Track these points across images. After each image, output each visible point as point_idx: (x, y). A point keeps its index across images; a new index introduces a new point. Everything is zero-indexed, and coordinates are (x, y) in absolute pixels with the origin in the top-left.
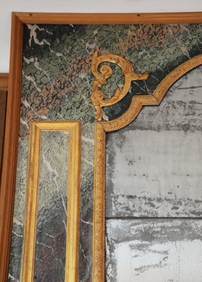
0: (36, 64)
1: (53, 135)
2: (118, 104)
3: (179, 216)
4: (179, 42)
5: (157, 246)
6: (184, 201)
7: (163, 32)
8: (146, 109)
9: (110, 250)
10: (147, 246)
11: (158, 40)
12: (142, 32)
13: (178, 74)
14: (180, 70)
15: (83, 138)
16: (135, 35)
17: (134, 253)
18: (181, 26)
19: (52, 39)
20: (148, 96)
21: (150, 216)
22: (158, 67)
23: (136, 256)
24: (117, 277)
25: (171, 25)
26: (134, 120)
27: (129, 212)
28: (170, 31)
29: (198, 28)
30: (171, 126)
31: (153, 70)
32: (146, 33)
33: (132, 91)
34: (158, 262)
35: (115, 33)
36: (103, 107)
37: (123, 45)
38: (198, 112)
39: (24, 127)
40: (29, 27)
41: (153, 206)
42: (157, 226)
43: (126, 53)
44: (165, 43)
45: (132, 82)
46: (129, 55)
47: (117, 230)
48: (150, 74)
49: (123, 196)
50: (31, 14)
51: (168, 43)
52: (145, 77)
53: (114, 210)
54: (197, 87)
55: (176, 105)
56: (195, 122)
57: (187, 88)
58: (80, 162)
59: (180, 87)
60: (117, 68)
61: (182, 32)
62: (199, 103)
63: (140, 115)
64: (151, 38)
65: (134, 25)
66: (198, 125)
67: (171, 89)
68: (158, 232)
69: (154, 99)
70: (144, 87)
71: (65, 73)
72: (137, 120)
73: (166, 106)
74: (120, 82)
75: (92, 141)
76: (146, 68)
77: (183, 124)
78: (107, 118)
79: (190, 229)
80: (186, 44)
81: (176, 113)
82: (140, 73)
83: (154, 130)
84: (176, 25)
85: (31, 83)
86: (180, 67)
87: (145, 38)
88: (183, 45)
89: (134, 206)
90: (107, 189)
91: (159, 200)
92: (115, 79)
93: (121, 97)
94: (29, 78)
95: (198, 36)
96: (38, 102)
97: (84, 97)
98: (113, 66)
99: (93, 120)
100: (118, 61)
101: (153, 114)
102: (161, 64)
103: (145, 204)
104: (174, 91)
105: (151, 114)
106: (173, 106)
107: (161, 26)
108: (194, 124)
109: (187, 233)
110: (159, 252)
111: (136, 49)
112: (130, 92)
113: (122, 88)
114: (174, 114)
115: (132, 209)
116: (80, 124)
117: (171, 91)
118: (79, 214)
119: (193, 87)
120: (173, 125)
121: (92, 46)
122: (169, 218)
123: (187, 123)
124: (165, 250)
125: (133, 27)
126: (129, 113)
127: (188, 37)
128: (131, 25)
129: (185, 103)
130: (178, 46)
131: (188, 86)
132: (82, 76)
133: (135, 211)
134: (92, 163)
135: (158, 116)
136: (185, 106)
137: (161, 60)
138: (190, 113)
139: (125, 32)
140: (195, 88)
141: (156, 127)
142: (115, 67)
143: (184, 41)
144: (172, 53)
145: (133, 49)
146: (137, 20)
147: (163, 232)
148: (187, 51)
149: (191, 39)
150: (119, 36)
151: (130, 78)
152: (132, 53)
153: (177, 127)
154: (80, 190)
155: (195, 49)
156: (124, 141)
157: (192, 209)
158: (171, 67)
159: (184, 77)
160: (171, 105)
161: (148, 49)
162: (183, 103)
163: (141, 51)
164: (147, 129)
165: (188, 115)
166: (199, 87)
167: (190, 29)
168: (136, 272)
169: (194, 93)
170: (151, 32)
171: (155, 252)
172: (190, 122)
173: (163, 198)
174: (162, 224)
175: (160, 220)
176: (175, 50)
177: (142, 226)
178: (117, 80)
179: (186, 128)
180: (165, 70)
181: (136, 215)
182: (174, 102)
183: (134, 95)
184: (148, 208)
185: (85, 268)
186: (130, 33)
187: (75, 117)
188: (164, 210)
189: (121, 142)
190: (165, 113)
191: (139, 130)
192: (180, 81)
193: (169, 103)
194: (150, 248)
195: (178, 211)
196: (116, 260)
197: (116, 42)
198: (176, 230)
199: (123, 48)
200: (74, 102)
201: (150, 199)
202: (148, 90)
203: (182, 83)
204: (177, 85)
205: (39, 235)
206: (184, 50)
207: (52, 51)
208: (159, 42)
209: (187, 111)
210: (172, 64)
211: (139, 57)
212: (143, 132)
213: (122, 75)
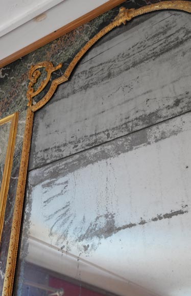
2: (43, 91)
3: (78, 151)
4: (83, 35)
5: (61, 180)
6: (82, 139)
7: (73, 35)
8: (61, 86)
9: (29, 193)
10: (54, 181)
11: (70, 41)
12: (60, 41)
15: (20, 122)
16: (56, 45)
17: (44, 190)
18: (85, 25)
19: (9, 71)
20: (61, 77)
21: (58, 159)
22: (69, 56)
23: (45, 192)
24: (31, 212)
25: (78, 28)
26: (52, 97)
27: (44, 161)
28: (77, 32)
29: (95, 21)
30: (76, 90)
31: (66, 60)
32: (63, 41)
33: (51, 79)
34: (60, 192)
35: (44, 50)
36: (33, 97)
37: (49, 54)
38: (95, 73)
41: (60, 151)
42: (61, 165)
43: (50, 58)
44: (74, 40)
45: (51, 73)
46: (52, 58)
47: (36, 177)
48: (64, 63)
49: (41, 151)
51: (76, 39)
52: (60, 66)
53: (34, 163)
54: (94, 57)
55: (80, 75)
56: (92, 80)
57: (88, 61)
58: (15, 138)
59: (83, 62)
60: (44, 69)
61: (85, 28)
62: (95, 67)
63: (57, 92)
64: (66, 41)
66: (95, 81)
68: (62, 169)
69: (64, 77)
70: (60, 73)
71: (14, 87)
72: (54, 96)
74: (45, 77)
75: (24, 122)
76: (62, 60)
77: (84, 85)
78: (35, 103)
79: (85, 158)
80: (87, 34)
81: (80, 80)
83: (65, 98)
84: (81, 27)
87: (62, 44)
88: (85, 36)
89: (47, 156)
90: (31, 150)
91: (65, 145)
93: (44, 86)
95: (95, 26)
97: (23, 96)
98: (41, 70)
99: (26, 108)
100: (44, 65)
102: (71, 54)
103: (55, 151)
105: (63, 88)
106: (78, 76)
107: (72, 32)
108: (92, 82)
109: (82, 162)
110: (62, 184)
111: (56, 52)
113: (45, 80)
114: (78, 81)
115: (46, 158)
116: (18, 114)
117: (77, 67)
118: (10, 174)
119: (92, 59)
120: (78, 89)
121: (31, 64)
122: (71, 155)
123: (87, 83)
124: (66, 180)
125: (55, 41)
127: (89, 29)
129: (86, 71)
130: (82, 38)
131: (89, 59)
132: (23, 84)
133: (47, 159)
135: (68, 87)
136: (86, 73)
137: (71, 52)
138: (90, 76)
139: (50, 46)
141: (66, 95)
144: (78, 44)
145: (54, 54)
146: (56, 35)
147: (66, 168)
148: (88, 38)
149: (91, 29)
150: (47, 50)
152: (54, 57)
153: (80, 90)
154: (13, 157)
156: (45, 113)
157: (88, 142)
158: (76, 53)
161: (63, 49)
163: (59, 52)
164: (60, 100)
165: (88, 78)
166: (96, 56)
167: (90, 25)
168: (45, 204)
169: (93, 62)
170: (66, 38)
171: (59, 184)
172: (89, 82)
173: (68, 142)
174: (66, 162)
175: (64, 159)
176: (81, 41)
177: (51, 168)
178: (43, 76)
179: (86, 87)
181: (48, 161)
182: (79, 74)
183: (53, 81)
184: (56, 154)
185: (10, 210)
186: (53, 46)
188: (69, 150)
189: (43, 115)
190: (73, 83)
191: (55, 102)
194: (57, 182)
195: (77, 148)
196: (32, 199)
197: (45, 55)
198: (75, 163)
199: (49, 56)
200: (17, 102)
201: (59, 147)
202: (62, 74)
206: (86, 38)
207: (9, 78)
209: (87, 76)
211: (58, 57)
212: (58, 102)
213: (46, 72)
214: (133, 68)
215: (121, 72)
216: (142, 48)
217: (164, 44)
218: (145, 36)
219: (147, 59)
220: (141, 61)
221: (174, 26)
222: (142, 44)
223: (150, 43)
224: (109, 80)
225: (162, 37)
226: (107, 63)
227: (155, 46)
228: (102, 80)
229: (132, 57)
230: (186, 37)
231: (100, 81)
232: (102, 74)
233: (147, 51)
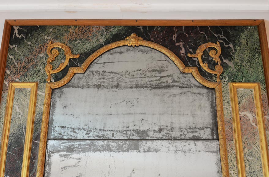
0: (16, 49)
1: (21, 90)
2: (61, 72)
3: (89, 138)
4: (99, 36)
5: (75, 155)
6: (93, 130)
7: (90, 30)
8: (77, 75)
9: (48, 157)
10: (69, 155)
11: (87, 35)
12: (78, 30)
13: (96, 55)
14: (97, 53)
15: (39, 92)
16: (74, 31)
17: (62, 159)
18: (101, 27)
19: (26, 34)
20: (78, 67)
21: (73, 138)
22: (86, 50)
23: (62, 161)
24: (51, 172)
25: (95, 26)
26: (69, 82)
27: (61, 136)
28: (94, 29)
29: (110, 28)
30: (90, 86)
31: (83, 52)
32: (80, 31)
33: (69, 65)
34: (74, 164)
35: (62, 30)
36: (52, 74)
37: (67, 37)
38: (106, 78)
39: (6, 85)
40: (15, 27)
41: (75, 132)
42: (76, 144)
43: (68, 42)
44: (91, 36)
45: (70, 59)
46: (69, 43)
47: (54, 146)
48: (81, 54)
49: (59, 126)
50: (15, 20)
51: (93, 36)
52: (78, 56)
53: (53, 134)
54: (107, 63)
55: (94, 73)
56: (104, 83)
57: (101, 63)
58: (35, 107)
59: (97, 62)
60: (62, 51)
61: (101, 30)
62: (107, 72)
63: (73, 79)
64: (83, 33)
65: (74, 26)
66: (106, 85)
67: (92, 64)
68: (76, 147)
69: (81, 70)
70: (77, 62)
71: (32, 54)
72: (71, 82)
73: (88, 74)
74: (63, 59)
75: (44, 94)
76: (79, 51)
77: (97, 84)
78: (53, 80)
79: (95, 145)
80: (103, 37)
81: (94, 78)
82: (75, 53)
83: (80, 88)
84: (98, 26)
85: (12, 59)
86: (98, 51)
87: (80, 34)
88: (101, 38)
89: (64, 133)
90: (49, 122)
91: (79, 129)
92: (60, 58)
93: (62, 68)
94: (11, 57)
95: (110, 33)
96: (14, 71)
97: (41, 68)
98: (59, 50)
99: (45, 81)
100: (63, 47)
101: (81, 78)
102: (87, 49)
103: (71, 131)
104: (94, 65)
105: (79, 78)
106: (93, 74)
107: (89, 27)
108: (103, 85)
109: (92, 148)
110: (76, 159)
111: (74, 39)
112: (68, 65)
113: (64, 63)
114: (92, 78)
115: (63, 134)
116: (37, 84)
117: (92, 65)
118: (32, 137)
119: (105, 63)
120: (92, 85)
121: (49, 38)
122: (84, 140)
123: (99, 84)
124: (79, 157)
125: (73, 27)
126: (66, 78)
127: (104, 33)
128: (72, 26)
129: (99, 72)
130: (98, 39)
131: (102, 62)
132: (41, 55)
133: (64, 135)
134: (42, 107)
135: (83, 79)
136: (99, 74)
137: (87, 46)
138: (102, 78)
139: (68, 30)
140: (106, 63)
141: (81, 86)
142: (61, 50)
143: (102, 36)
144: (94, 42)
145: (72, 40)
146: (75, 23)
147: (79, 148)
148: (103, 42)
149: (106, 34)
150: (65, 32)
151: (68, 57)
152: (71, 42)
153: (94, 87)
154: (34, 123)
155: (108, 40)
156: (62, 94)
157: (97, 134)
158: (93, 51)
159: (101, 56)
160: (91, 73)
161: (81, 40)
162: (98, 72)
163: (77, 41)
164: (76, 87)
165: (100, 79)
166: (109, 63)
167: (105, 29)
168: (62, 170)
169: (105, 66)
170: (84, 30)
171: (73, 158)
172: (101, 83)
173: (81, 128)
174: (79, 143)
175: (78, 141)
176: (96, 41)
177: (68, 144)
178: (61, 58)
179: (98, 87)
180: (90, 53)
181: (65, 137)
182: (93, 71)
183: (70, 67)
184: (72, 134)
185: (33, 166)
186: (71, 30)
187: (35, 80)
188: (81, 135)
189: (61, 95)
190: (88, 78)
191: (72, 88)
192: (98, 59)
193: (90, 72)
194: (71, 156)
195: (89, 135)
196: (51, 163)
197: (63, 36)
198: (87, 146)
199: (66, 39)
200: (35, 71)
201: (74, 129)
202: (79, 64)
203: (99, 60)
204: (96, 61)
205: (9, 148)
206: (102, 41)
207: (25, 41)
208: (87, 36)
209: (100, 77)
210: (94, 49)
211: (75, 45)
212: (74, 89)
213: (64, 55)
214: (135, 89)
215: (126, 88)
216: (143, 76)
217: (158, 82)
218: (147, 67)
219: (146, 87)
220: (142, 87)
221: (166, 71)
222: (144, 72)
223: (149, 74)
224: (117, 90)
225: (158, 75)
226: (116, 73)
227: (152, 79)
228: (112, 88)
229: (136, 79)
230: (173, 84)
231: (110, 87)
232: (112, 82)
233: (147, 80)
